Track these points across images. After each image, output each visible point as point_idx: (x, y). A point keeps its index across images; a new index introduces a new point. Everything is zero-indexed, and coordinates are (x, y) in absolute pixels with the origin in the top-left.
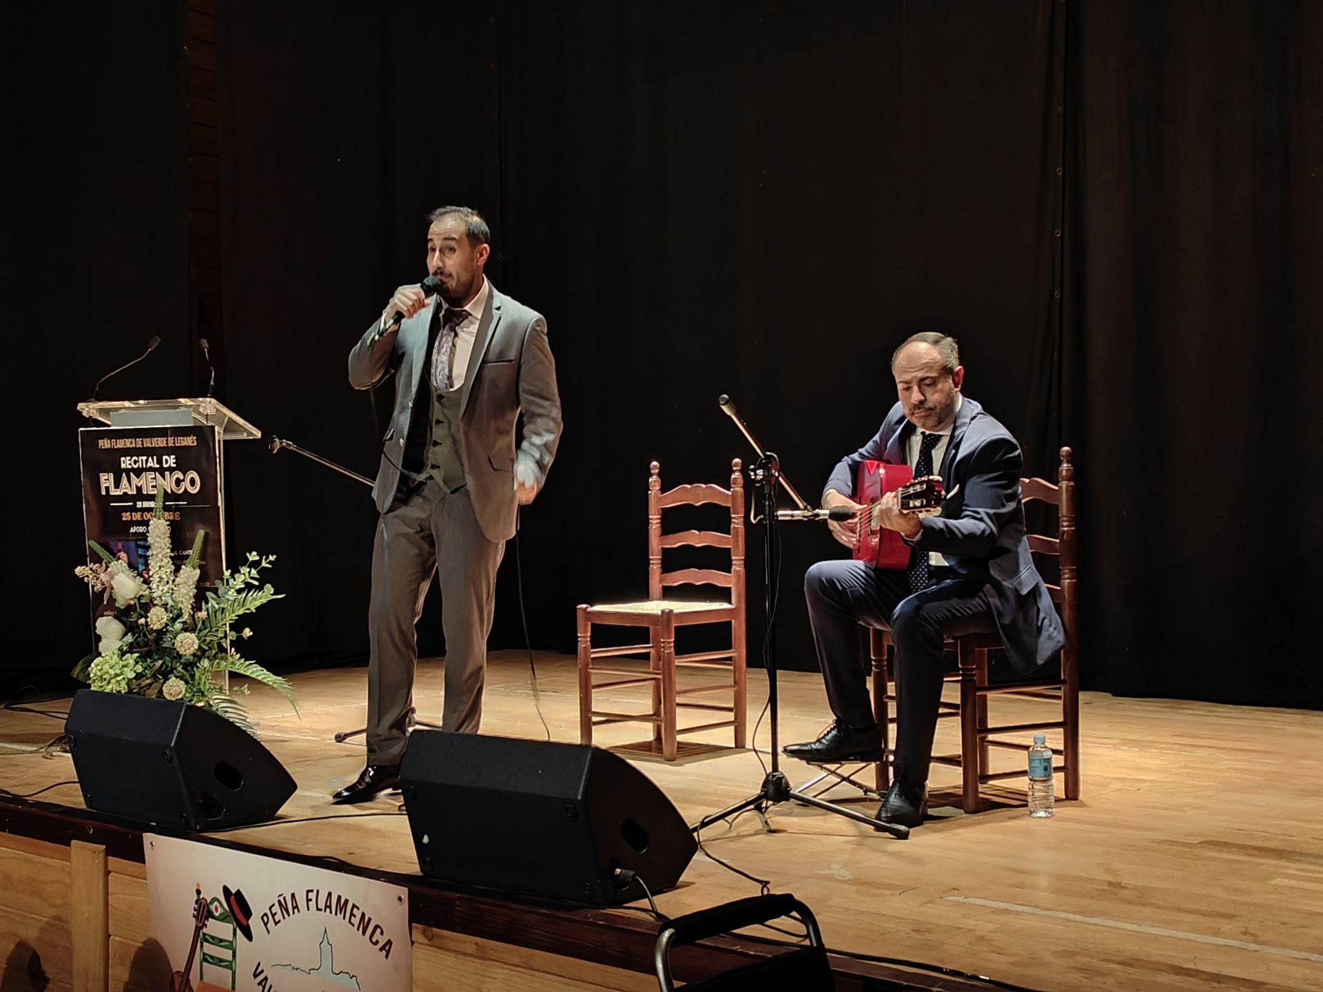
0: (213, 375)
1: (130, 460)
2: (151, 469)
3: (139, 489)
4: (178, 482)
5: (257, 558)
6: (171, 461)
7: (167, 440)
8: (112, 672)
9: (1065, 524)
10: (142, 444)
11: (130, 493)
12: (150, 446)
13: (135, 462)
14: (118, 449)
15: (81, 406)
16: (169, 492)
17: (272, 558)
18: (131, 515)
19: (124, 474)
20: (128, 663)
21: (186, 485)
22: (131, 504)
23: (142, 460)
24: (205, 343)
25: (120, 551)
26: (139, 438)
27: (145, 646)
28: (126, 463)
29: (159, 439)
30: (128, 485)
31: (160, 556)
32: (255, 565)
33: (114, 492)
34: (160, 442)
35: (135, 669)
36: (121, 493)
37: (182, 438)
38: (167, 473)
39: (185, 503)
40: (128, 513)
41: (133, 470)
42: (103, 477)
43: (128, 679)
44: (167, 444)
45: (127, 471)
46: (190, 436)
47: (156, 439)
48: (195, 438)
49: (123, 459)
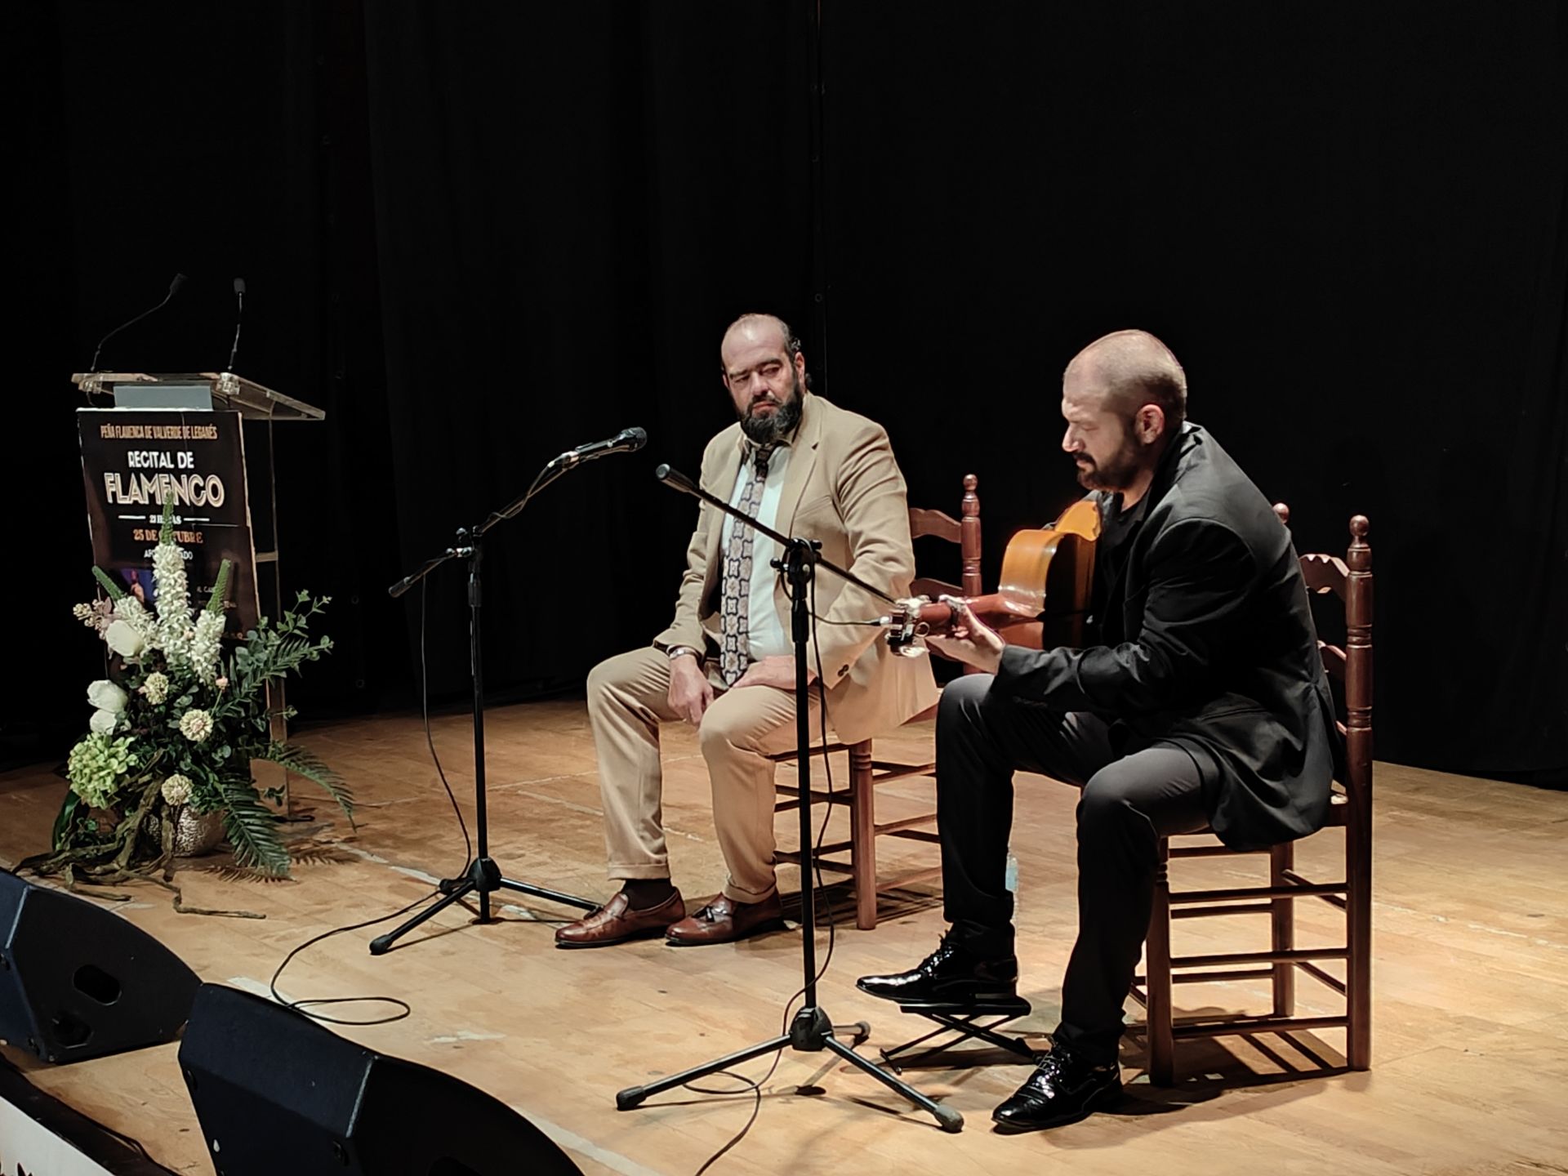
0: (237, 336)
1: (139, 456)
2: (164, 470)
3: (152, 497)
4: (198, 490)
5: (308, 599)
6: (186, 459)
7: (181, 430)
8: (93, 764)
9: (1355, 639)
10: (152, 434)
11: (141, 502)
12: (162, 437)
13: (146, 459)
14: (124, 439)
15: (75, 377)
16: (188, 503)
17: (326, 600)
18: (144, 533)
19: (133, 476)
20: (118, 752)
21: (207, 494)
22: (143, 517)
23: (153, 457)
24: (239, 285)
25: (134, 582)
26: (148, 425)
27: (143, 727)
28: (135, 459)
29: (171, 427)
30: (138, 492)
31: (168, 596)
32: (305, 608)
33: (123, 500)
34: (172, 432)
35: (127, 760)
36: (131, 502)
37: (199, 428)
38: (184, 476)
39: (207, 520)
40: (141, 531)
41: (142, 469)
42: (109, 477)
43: (116, 775)
44: (182, 435)
45: (137, 471)
46: (208, 425)
47: (168, 427)
48: (215, 428)
49: (130, 453)
